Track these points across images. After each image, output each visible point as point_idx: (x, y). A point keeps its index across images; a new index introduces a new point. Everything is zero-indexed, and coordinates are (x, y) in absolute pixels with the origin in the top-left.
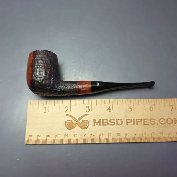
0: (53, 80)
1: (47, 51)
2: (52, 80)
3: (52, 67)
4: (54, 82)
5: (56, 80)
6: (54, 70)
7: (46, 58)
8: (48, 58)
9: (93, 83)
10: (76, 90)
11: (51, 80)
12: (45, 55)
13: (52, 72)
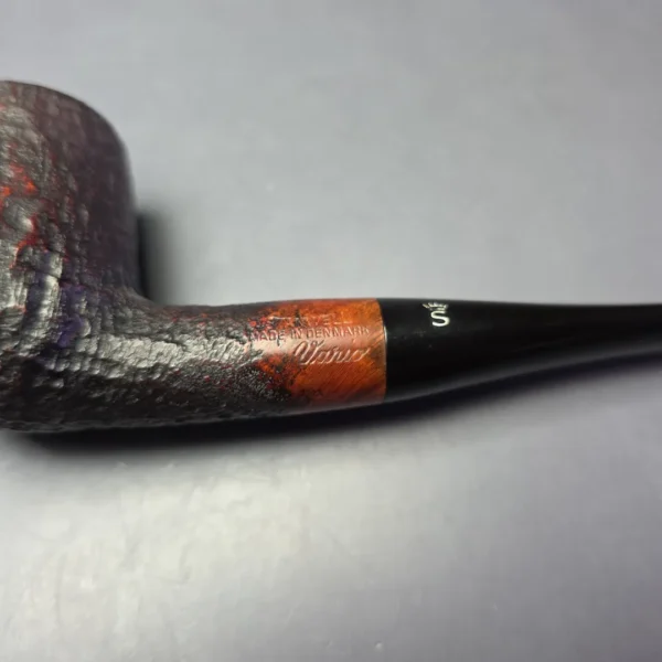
0: (62, 281)
1: (39, 88)
2: (52, 282)
3: (64, 188)
4: (66, 303)
5: (88, 287)
6: (75, 211)
7: (21, 127)
8: (40, 128)
9: (400, 314)
10: (255, 366)
11: (42, 286)
12: (21, 110)
13: (63, 227)
